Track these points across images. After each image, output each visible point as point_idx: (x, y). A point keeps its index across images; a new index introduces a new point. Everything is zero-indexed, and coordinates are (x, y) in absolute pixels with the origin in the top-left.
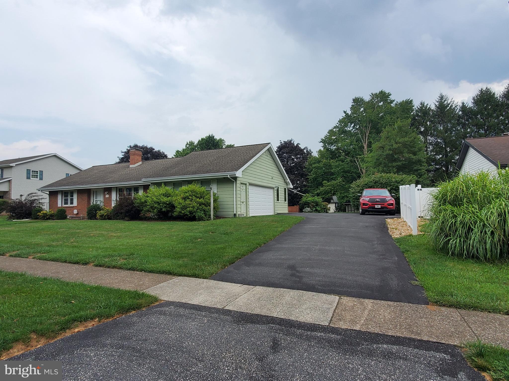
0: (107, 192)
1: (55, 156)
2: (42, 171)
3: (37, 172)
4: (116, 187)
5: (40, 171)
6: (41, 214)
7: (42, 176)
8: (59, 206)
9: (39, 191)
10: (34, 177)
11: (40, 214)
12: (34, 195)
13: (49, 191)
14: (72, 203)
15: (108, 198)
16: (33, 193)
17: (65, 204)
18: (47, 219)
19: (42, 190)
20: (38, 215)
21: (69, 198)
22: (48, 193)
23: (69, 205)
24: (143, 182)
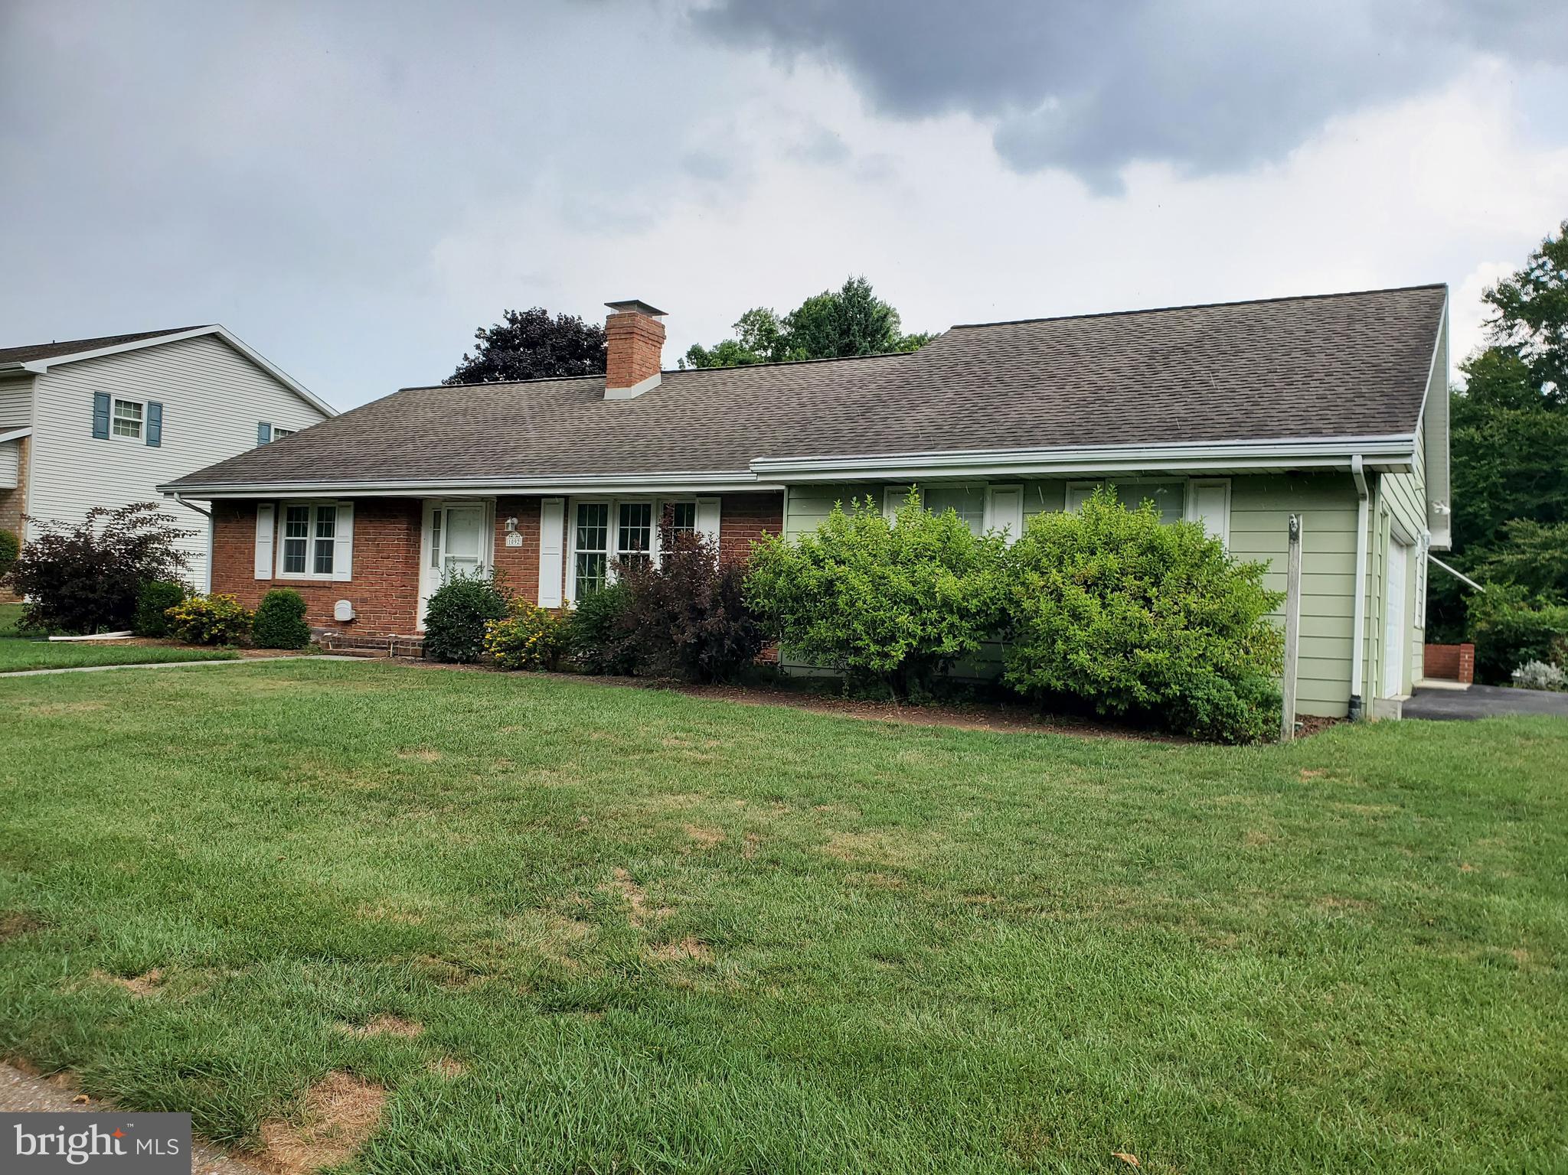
0: (515, 521)
1: (215, 337)
2: (160, 406)
3: (139, 406)
4: (566, 497)
5: (150, 404)
6: (183, 616)
7: (160, 427)
8: (258, 576)
9: (167, 494)
10: (126, 433)
11: (180, 612)
12: (144, 513)
13: (212, 500)
14: (325, 563)
15: (516, 549)
16: (136, 508)
17: (289, 568)
18: (213, 641)
19: (182, 489)
20: (171, 619)
21: (311, 540)
22: (207, 506)
23: (310, 574)
24: (753, 477)
